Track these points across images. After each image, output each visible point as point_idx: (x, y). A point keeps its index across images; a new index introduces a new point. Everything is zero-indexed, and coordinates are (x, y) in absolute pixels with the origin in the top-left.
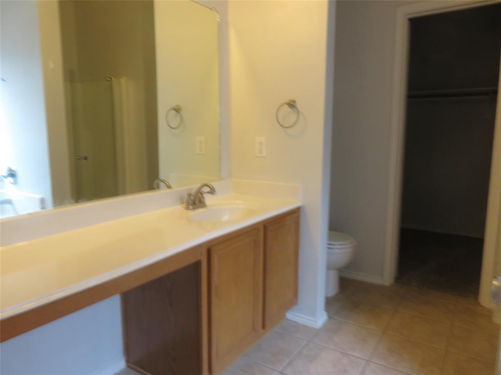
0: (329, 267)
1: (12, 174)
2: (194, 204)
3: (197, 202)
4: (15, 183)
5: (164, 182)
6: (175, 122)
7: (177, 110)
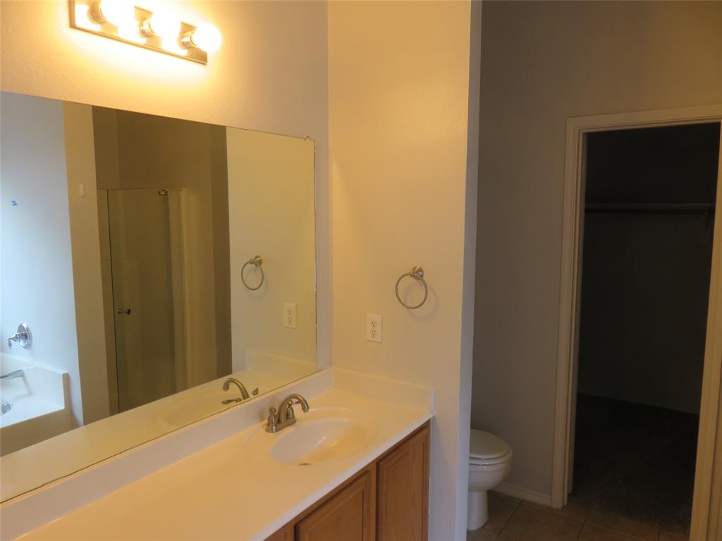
0: (471, 489)
1: (24, 335)
2: (279, 421)
3: (283, 419)
4: (28, 346)
5: (237, 384)
6: (253, 280)
7: (257, 262)
